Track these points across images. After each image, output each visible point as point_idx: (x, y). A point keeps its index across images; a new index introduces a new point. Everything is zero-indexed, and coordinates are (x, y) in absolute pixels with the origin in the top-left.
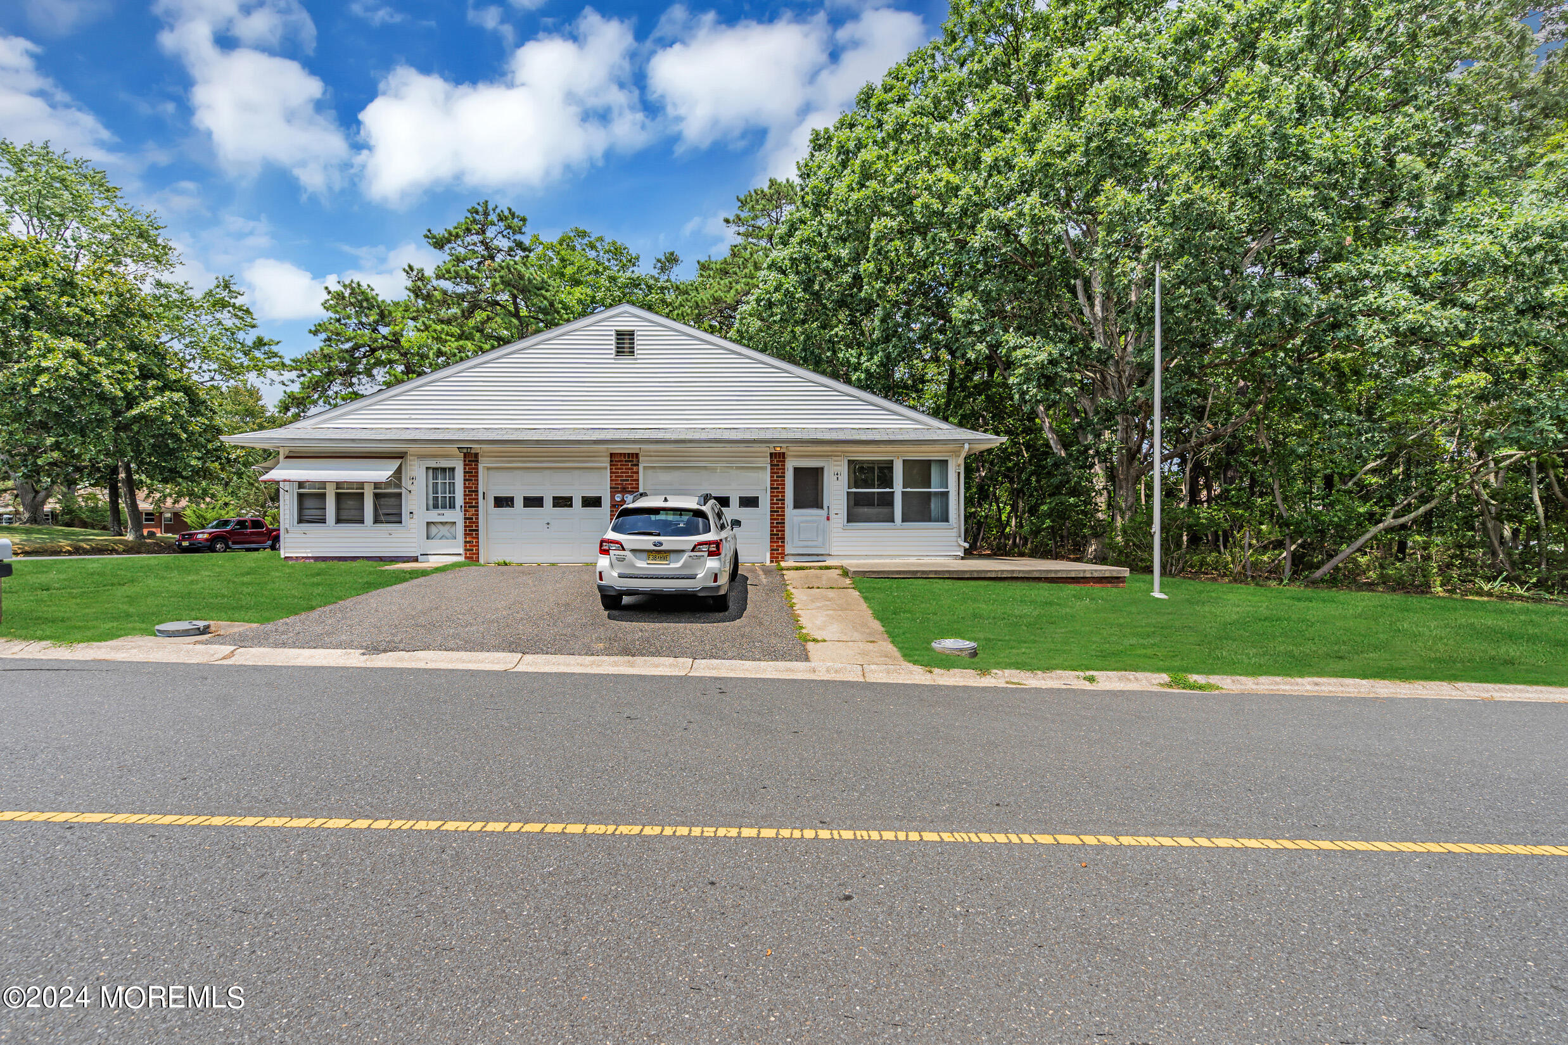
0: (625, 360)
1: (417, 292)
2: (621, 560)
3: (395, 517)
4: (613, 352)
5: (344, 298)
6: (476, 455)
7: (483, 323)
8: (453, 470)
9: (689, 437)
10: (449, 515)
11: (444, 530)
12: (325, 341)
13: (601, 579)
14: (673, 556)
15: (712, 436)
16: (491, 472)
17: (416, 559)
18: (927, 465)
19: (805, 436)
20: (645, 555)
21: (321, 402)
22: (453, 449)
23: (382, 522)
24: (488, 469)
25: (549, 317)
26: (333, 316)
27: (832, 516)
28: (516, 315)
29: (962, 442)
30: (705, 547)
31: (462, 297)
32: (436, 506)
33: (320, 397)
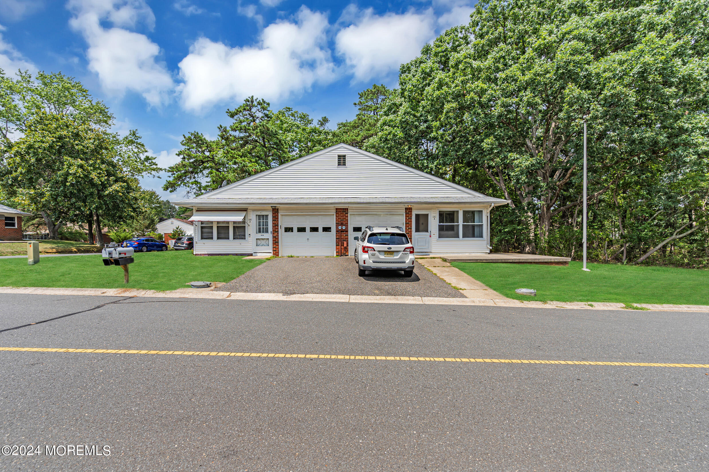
0: (342, 167)
1: (222, 137)
2: (373, 255)
3: (243, 237)
4: (337, 164)
5: (191, 140)
6: (278, 209)
7: (251, 150)
8: (267, 216)
9: (371, 201)
10: (266, 236)
11: (263, 242)
12: (183, 159)
13: (365, 263)
14: (395, 253)
15: (381, 201)
16: (283, 217)
17: (251, 255)
18: (473, 212)
19: (422, 201)
20: (383, 253)
21: (182, 185)
22: (266, 207)
23: (238, 239)
24: (282, 215)
25: (279, 147)
26: (186, 147)
27: (432, 235)
28: (264, 146)
29: (491, 203)
30: (408, 250)
31: (242, 138)
32: (260, 232)
33: (181, 183)
